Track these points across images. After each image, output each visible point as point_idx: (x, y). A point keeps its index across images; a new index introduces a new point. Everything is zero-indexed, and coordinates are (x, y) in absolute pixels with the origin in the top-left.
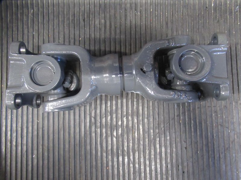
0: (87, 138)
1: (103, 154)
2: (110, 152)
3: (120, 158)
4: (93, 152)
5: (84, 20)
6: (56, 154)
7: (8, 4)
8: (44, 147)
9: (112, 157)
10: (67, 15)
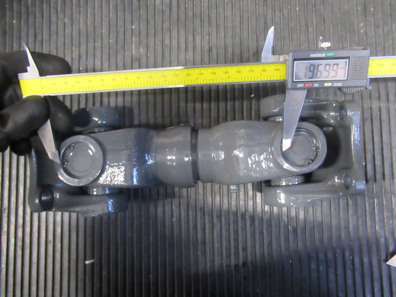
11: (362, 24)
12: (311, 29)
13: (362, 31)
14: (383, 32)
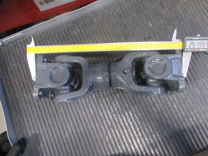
0: (98, 109)
1: (113, 115)
2: (117, 112)
3: (126, 113)
4: (106, 117)
5: (66, 35)
6: (81, 128)
7: (15, 44)
8: (71, 127)
9: (120, 115)
10: (54, 35)
11: (163, 11)
12: (144, 21)
13: (165, 14)
14: (173, 11)
